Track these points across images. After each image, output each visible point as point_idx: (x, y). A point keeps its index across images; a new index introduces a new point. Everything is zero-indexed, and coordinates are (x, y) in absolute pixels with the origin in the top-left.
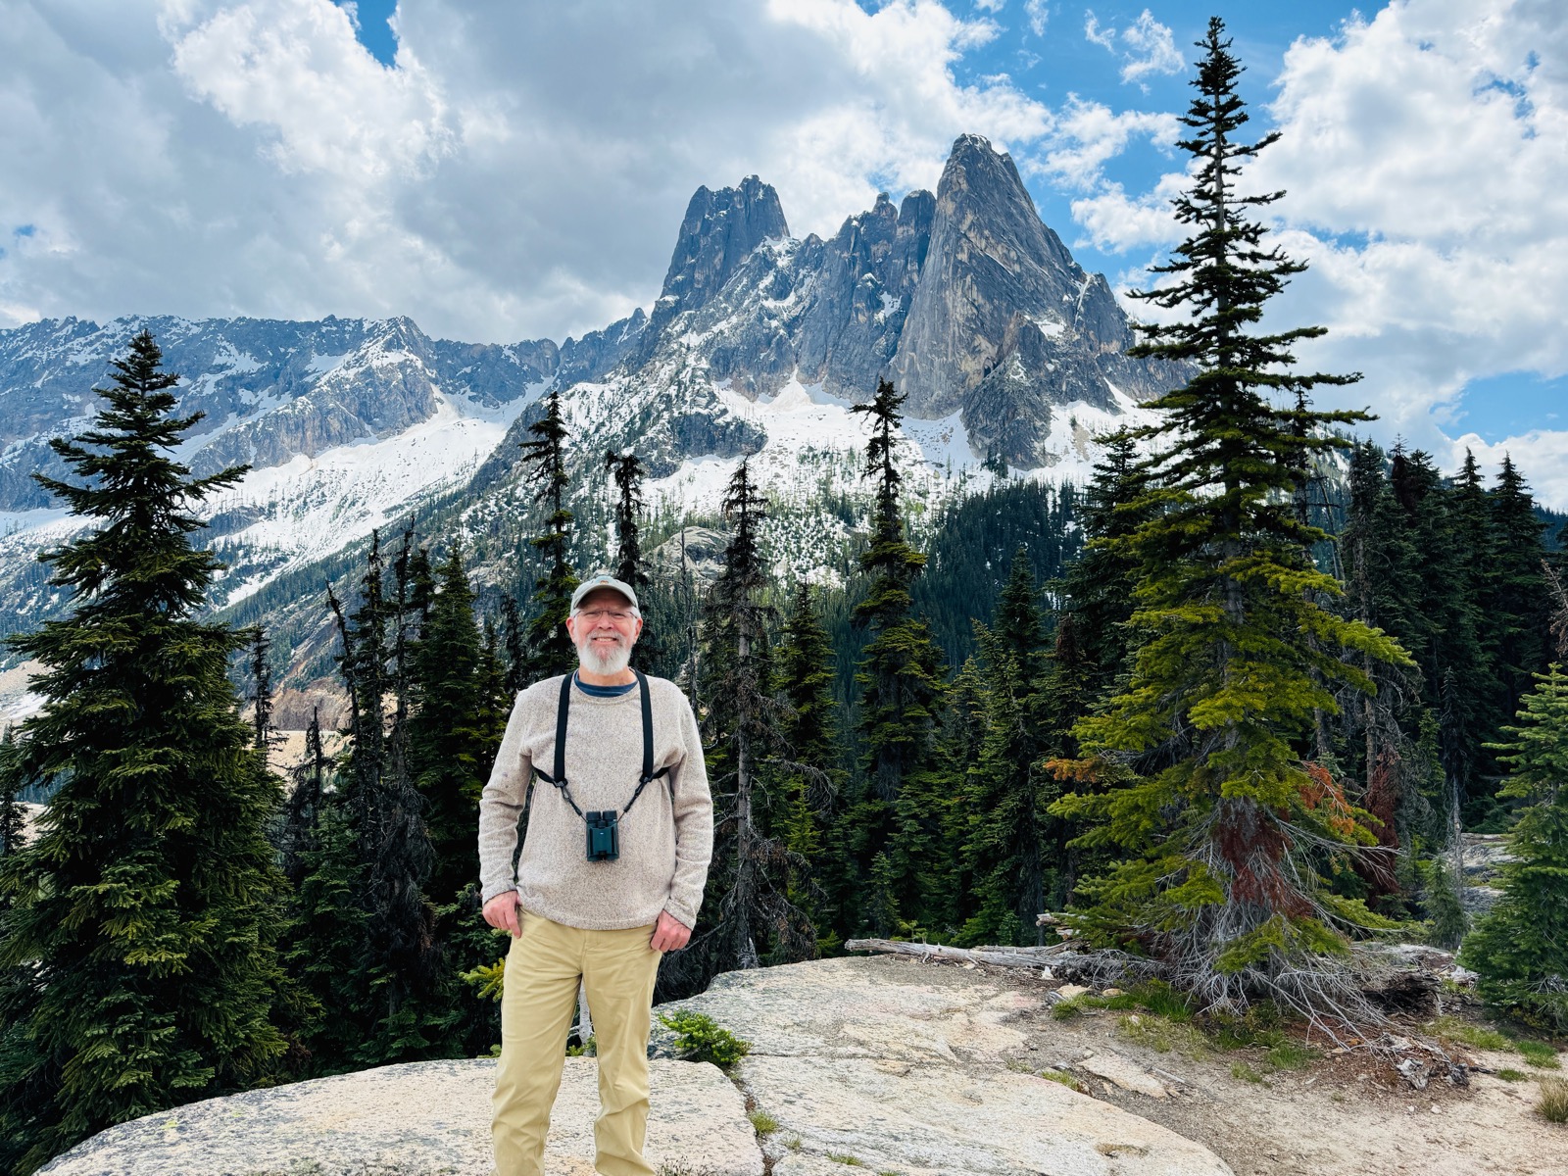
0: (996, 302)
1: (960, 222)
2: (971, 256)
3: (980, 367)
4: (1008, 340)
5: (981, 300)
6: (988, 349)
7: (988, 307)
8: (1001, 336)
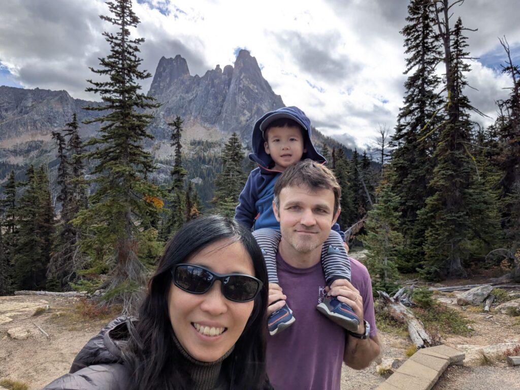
0: (251, 100)
1: (240, 76)
2: (244, 86)
3: (245, 119)
4: (253, 112)
5: (246, 99)
6: (248, 114)
7: (248, 102)
8: (252, 111)
